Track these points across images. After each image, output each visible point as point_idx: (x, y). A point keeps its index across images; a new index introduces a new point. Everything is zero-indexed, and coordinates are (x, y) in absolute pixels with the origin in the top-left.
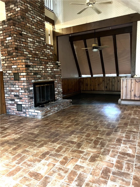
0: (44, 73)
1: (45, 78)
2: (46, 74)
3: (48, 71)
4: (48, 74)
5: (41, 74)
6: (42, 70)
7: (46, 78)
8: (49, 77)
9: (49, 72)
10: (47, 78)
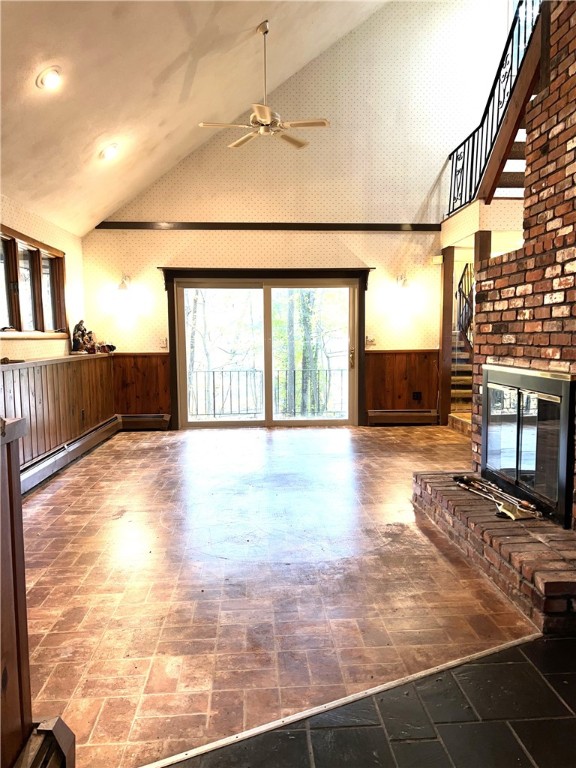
0: (530, 321)
1: (530, 352)
2: (539, 329)
3: (551, 306)
4: (549, 326)
5: (517, 327)
6: (524, 308)
7: (534, 351)
8: (550, 346)
9: (556, 313)
10: (543, 350)
